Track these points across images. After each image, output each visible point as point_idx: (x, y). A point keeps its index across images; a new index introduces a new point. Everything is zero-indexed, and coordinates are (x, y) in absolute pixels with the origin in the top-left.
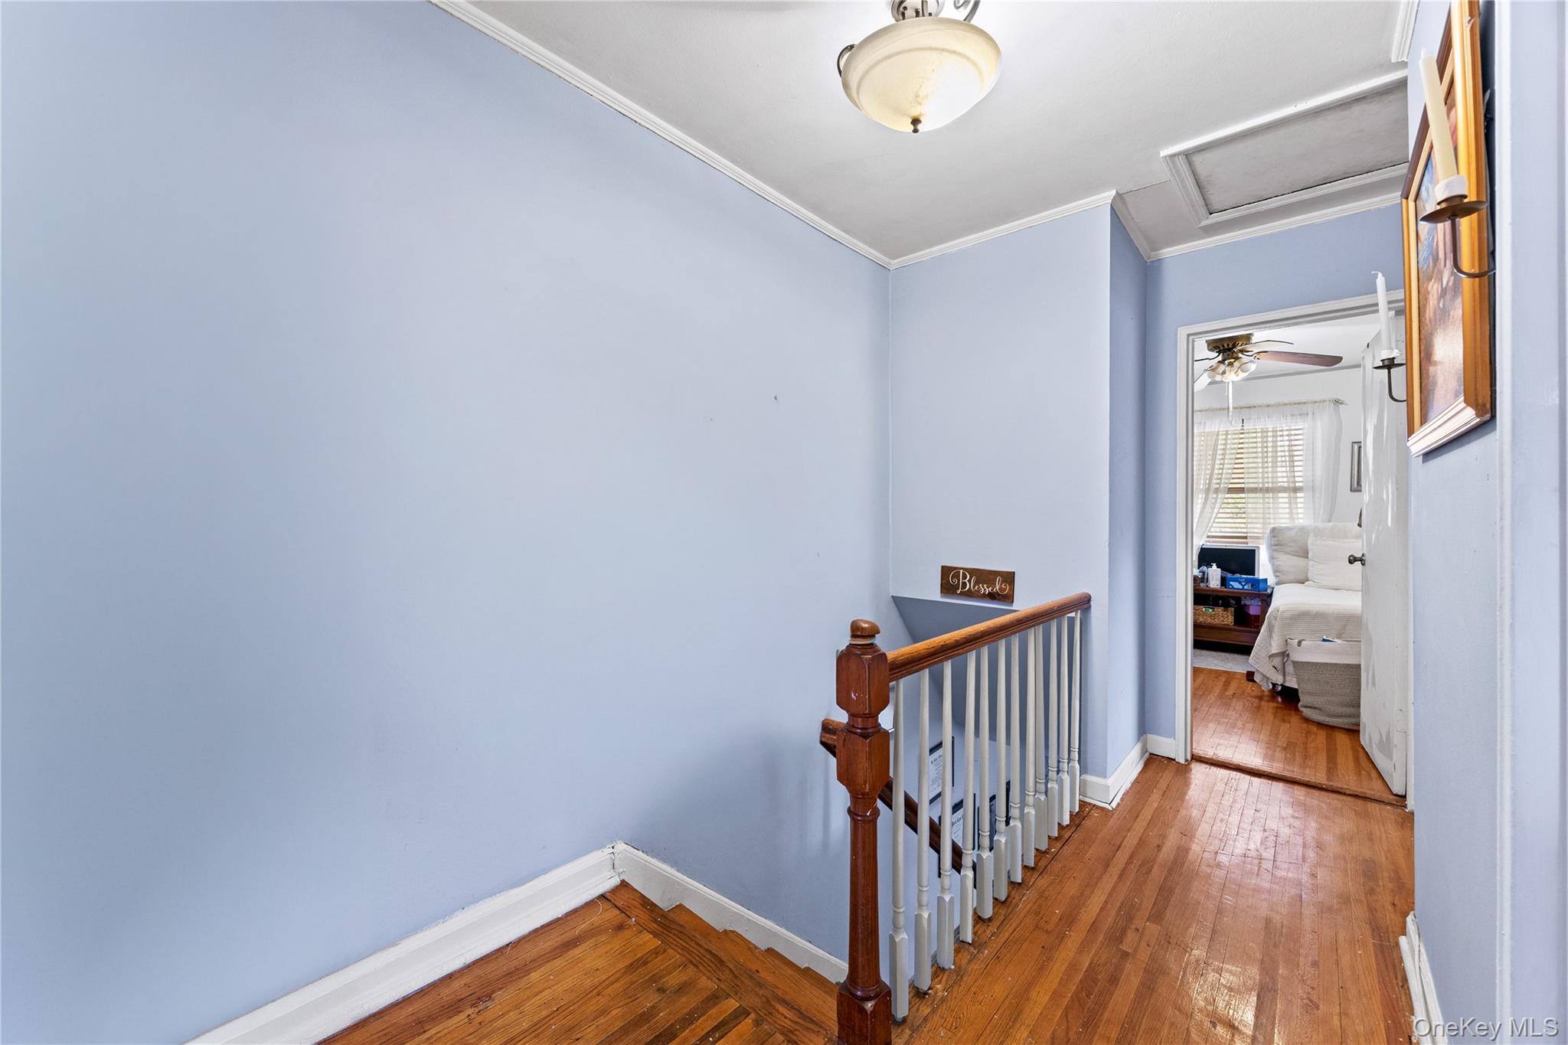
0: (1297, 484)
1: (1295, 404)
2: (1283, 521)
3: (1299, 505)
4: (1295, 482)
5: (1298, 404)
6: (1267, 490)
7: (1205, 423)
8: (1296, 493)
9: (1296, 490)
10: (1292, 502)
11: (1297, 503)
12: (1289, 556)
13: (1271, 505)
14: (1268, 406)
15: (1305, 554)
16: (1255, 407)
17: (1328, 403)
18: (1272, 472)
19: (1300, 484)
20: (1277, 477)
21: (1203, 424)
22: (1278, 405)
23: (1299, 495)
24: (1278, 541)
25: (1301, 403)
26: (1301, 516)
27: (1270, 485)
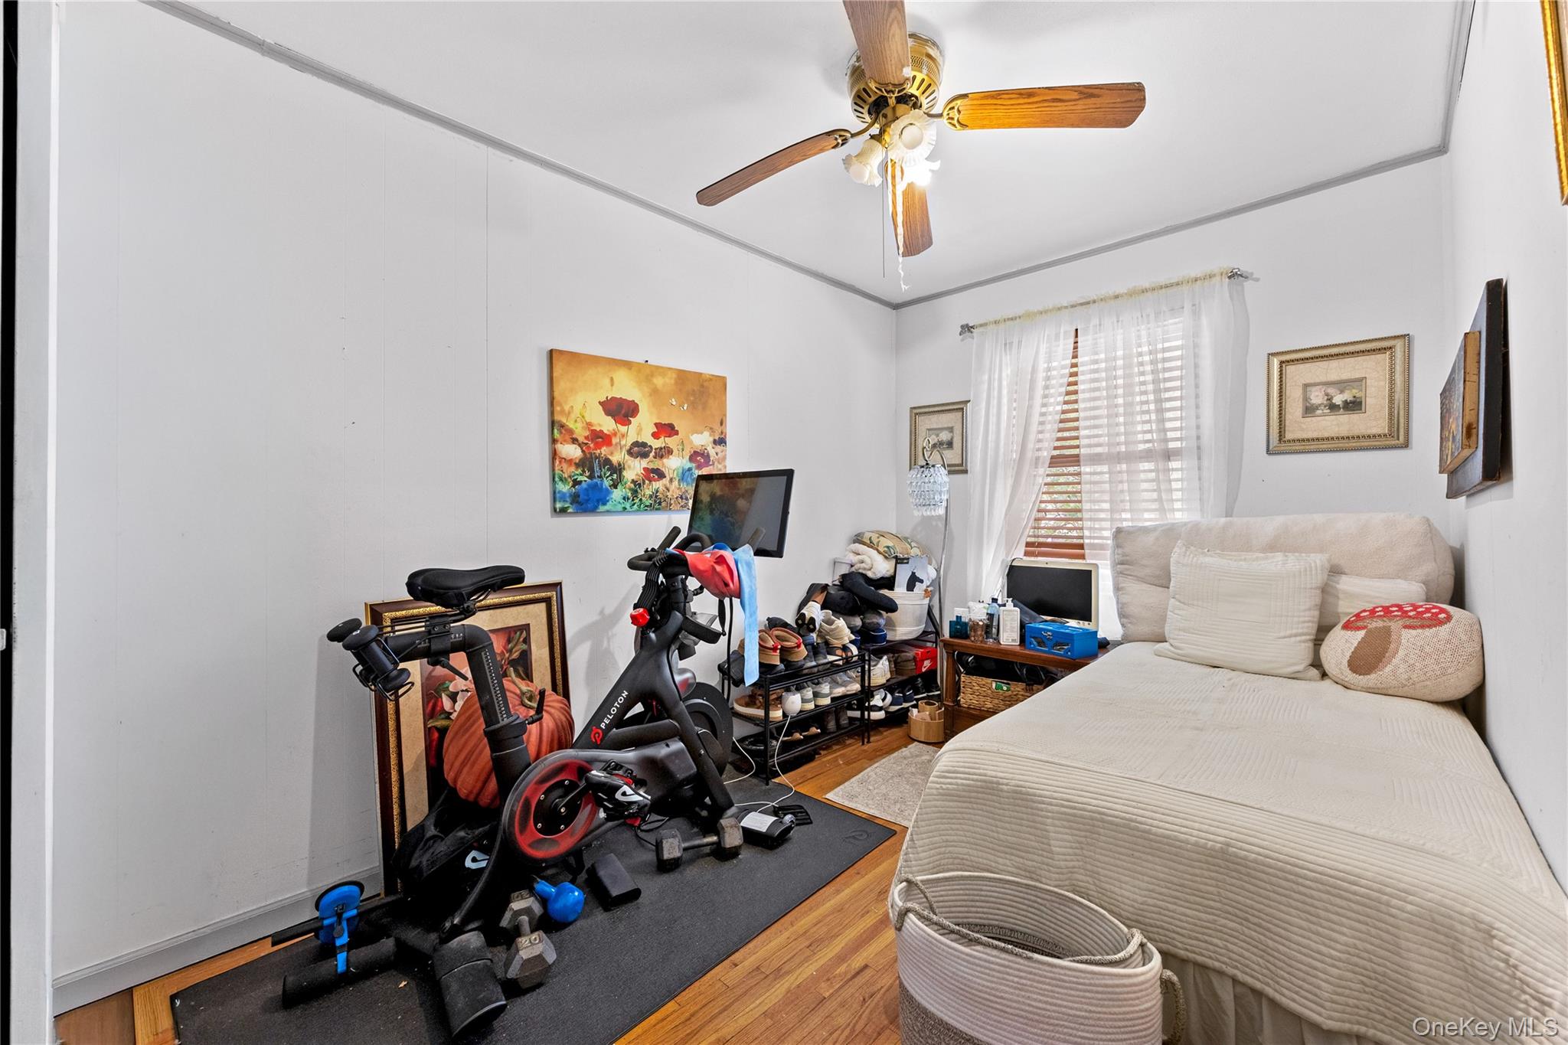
0: (1172, 445)
1: (1161, 288)
2: (1146, 515)
3: (1175, 485)
4: (1166, 440)
5: (1167, 287)
6: (1118, 458)
7: (1020, 342)
8: (1169, 460)
9: (1168, 455)
10: (1162, 479)
11: (1170, 481)
12: (1145, 586)
13: (1126, 486)
14: (1117, 297)
15: (1163, 580)
16: (1094, 302)
17: (1218, 278)
18: (1125, 424)
19: (1178, 444)
20: (1136, 433)
21: (1015, 345)
22: (1132, 294)
23: (1174, 464)
24: (1124, 555)
25: (1172, 285)
26: (1178, 505)
27: (1123, 448)
